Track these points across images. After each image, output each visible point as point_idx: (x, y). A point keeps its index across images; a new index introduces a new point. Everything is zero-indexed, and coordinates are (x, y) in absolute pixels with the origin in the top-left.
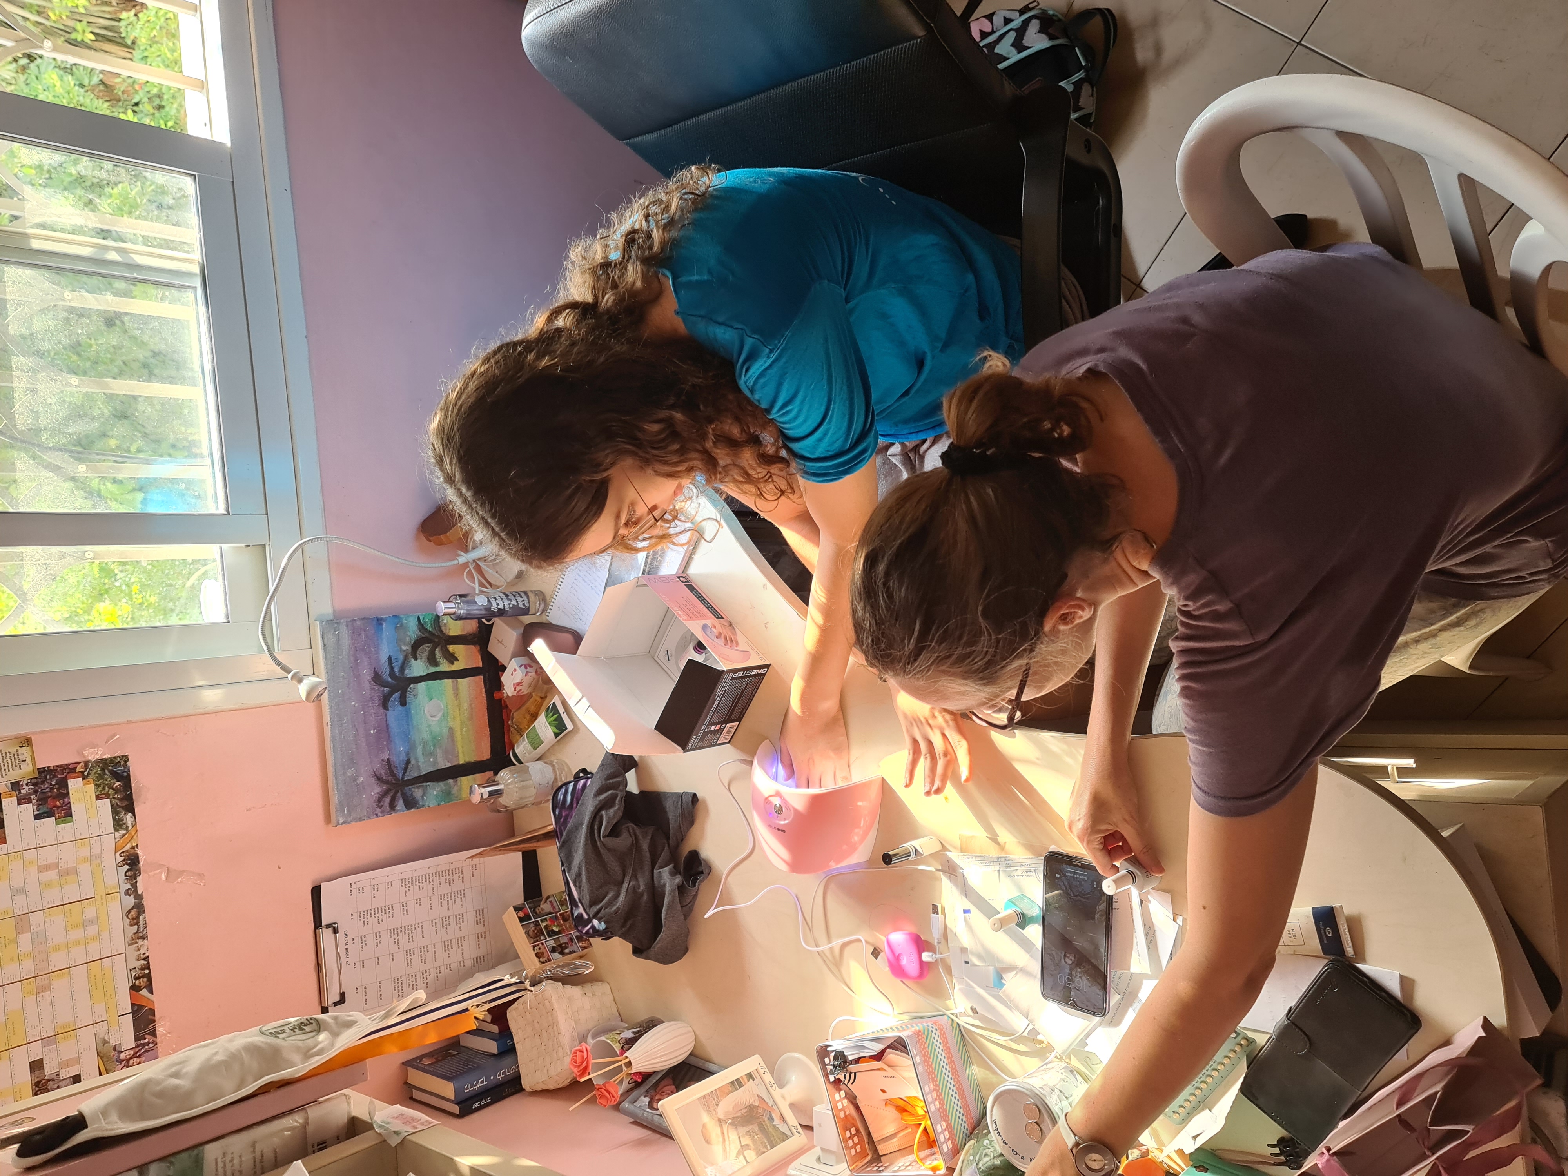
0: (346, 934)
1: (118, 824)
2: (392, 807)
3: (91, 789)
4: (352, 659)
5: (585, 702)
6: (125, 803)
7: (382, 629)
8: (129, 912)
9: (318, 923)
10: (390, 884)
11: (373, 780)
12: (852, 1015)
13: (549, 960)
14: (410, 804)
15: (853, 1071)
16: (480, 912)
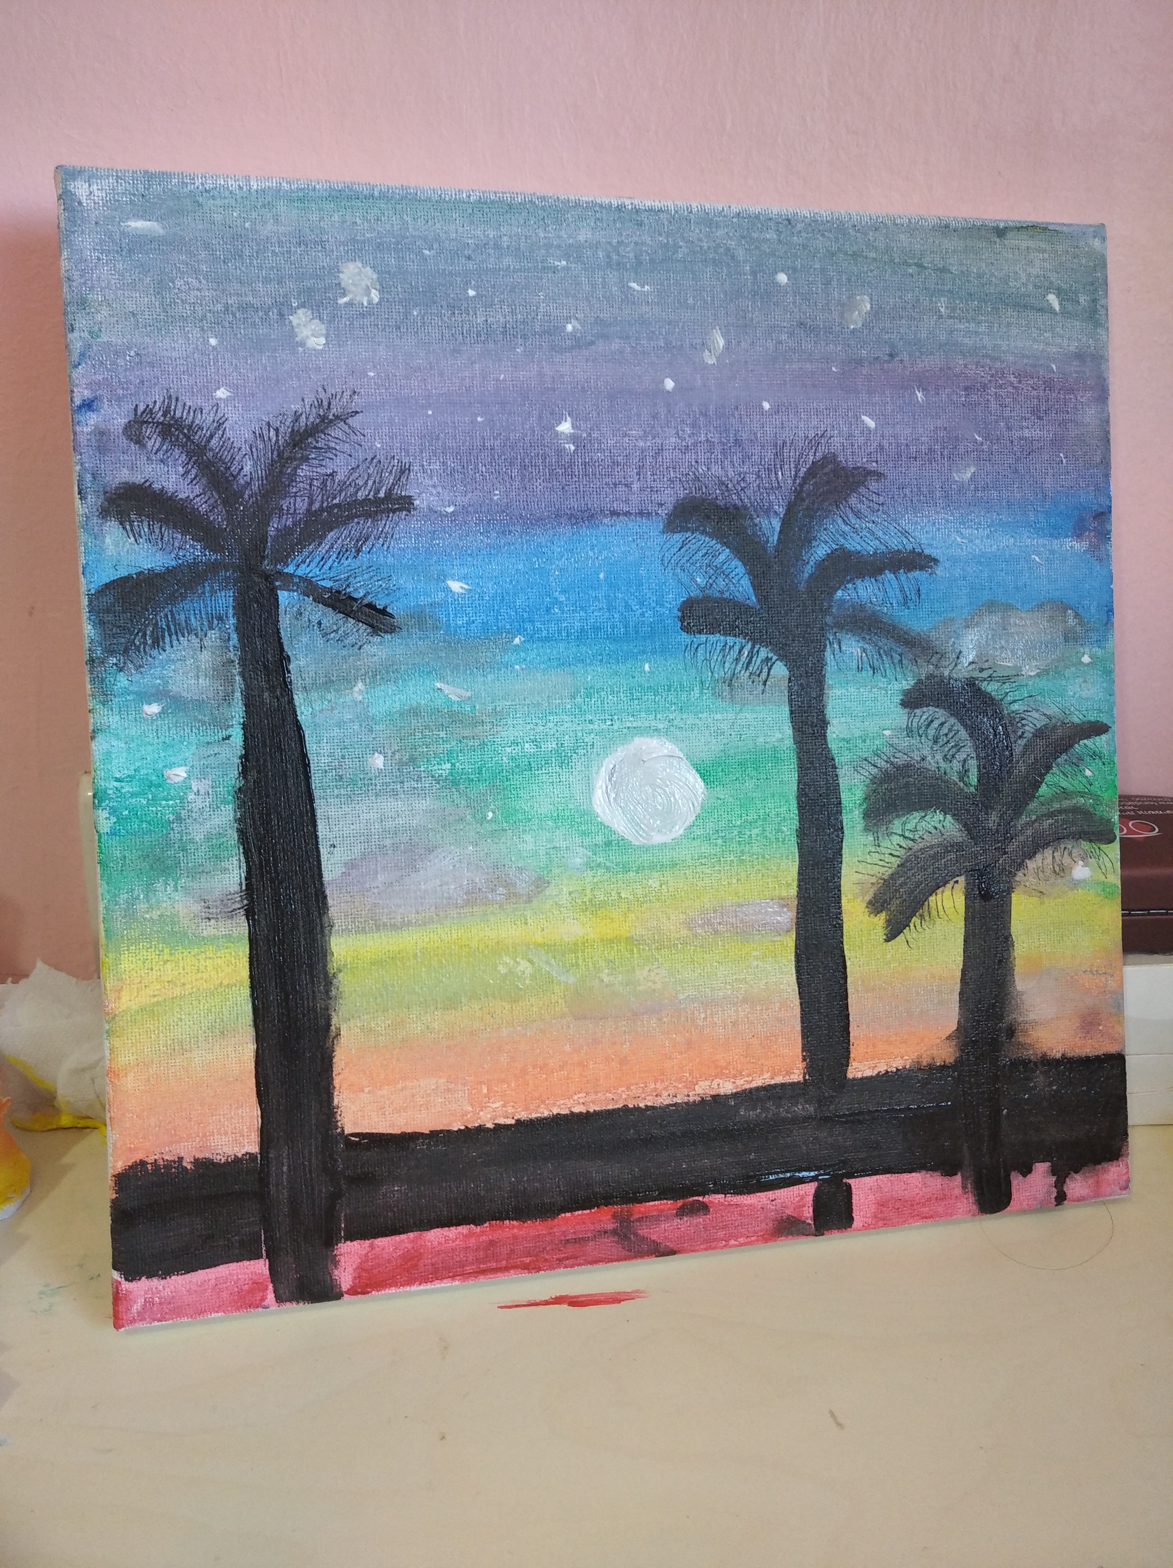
4: (932, 361)
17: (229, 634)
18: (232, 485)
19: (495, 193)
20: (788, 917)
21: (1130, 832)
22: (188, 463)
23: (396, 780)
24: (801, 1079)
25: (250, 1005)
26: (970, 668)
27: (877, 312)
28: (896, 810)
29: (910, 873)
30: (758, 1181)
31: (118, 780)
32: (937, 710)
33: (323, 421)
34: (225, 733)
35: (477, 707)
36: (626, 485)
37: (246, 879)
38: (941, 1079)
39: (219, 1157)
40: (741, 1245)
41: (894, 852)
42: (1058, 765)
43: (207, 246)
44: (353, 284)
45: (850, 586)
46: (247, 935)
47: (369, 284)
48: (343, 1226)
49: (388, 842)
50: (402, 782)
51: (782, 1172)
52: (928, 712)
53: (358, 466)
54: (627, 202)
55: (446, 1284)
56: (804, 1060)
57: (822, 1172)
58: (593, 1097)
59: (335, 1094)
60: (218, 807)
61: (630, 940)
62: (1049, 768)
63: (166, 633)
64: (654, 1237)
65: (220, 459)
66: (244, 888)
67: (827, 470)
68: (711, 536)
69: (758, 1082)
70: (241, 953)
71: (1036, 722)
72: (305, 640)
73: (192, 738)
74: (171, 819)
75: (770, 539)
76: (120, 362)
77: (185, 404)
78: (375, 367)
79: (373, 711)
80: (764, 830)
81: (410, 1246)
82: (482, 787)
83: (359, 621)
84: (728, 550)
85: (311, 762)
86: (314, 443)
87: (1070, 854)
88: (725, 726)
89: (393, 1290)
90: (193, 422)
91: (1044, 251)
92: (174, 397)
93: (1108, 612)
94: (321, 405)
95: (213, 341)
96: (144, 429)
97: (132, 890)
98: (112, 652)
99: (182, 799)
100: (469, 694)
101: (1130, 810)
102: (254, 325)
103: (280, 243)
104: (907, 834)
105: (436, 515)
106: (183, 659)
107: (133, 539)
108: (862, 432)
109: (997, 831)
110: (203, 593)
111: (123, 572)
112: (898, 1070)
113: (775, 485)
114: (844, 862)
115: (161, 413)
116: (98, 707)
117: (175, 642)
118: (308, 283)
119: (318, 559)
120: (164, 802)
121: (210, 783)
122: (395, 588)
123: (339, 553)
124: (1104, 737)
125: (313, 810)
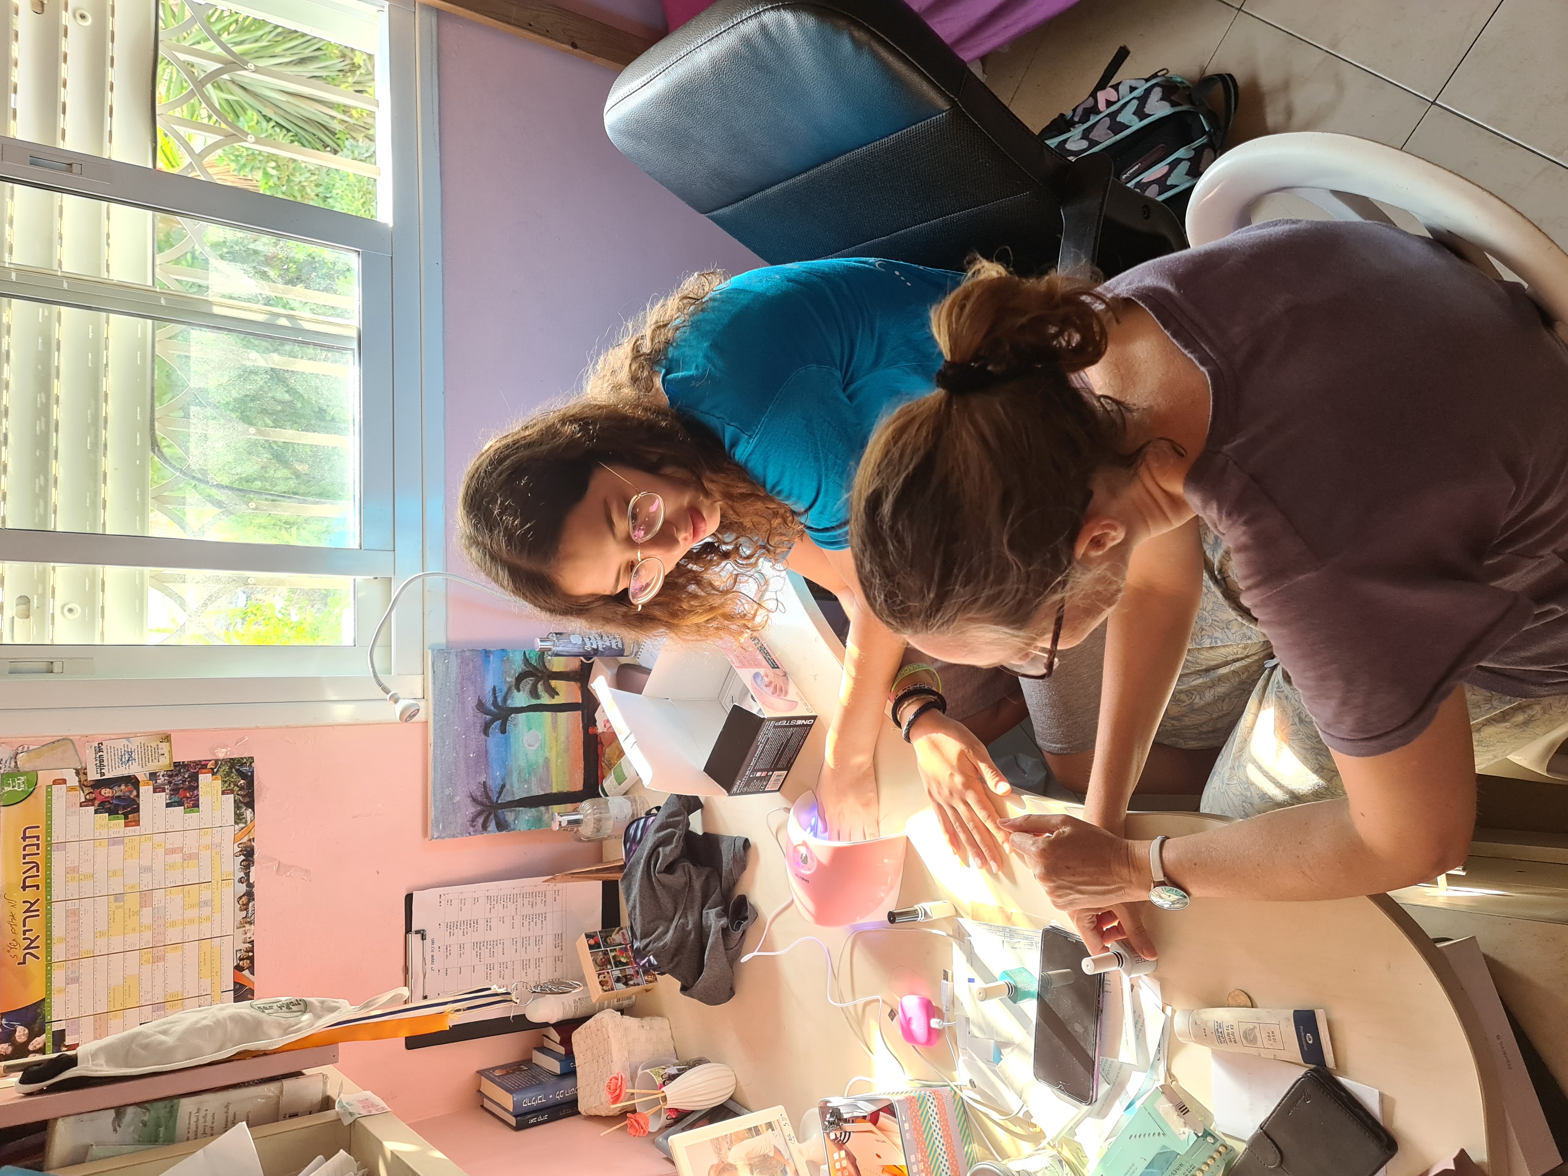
0: (433, 943)
1: (239, 818)
2: (485, 827)
3: (218, 784)
4: (459, 686)
5: (632, 739)
6: (247, 800)
7: (489, 662)
8: (240, 898)
9: (408, 929)
10: (476, 900)
11: (470, 799)
12: (870, 1076)
13: (612, 989)
14: (502, 826)
15: (848, 1130)
16: (559, 937)
18: (482, 811)
23: (529, 783)
24: (580, 711)
26: (513, 679)
27: (450, 697)
28: (537, 693)
29: (548, 691)
32: (520, 685)
34: (520, 811)
35: (517, 769)
36: (481, 744)
37: (542, 806)
41: (544, 694)
47: (448, 790)
49: (539, 784)
51: (593, 714)
53: (478, 790)
56: (577, 710)
61: (556, 742)
65: (477, 813)
67: (478, 707)
68: (490, 729)
70: (552, 807)
71: (523, 667)
72: (506, 798)
73: (521, 815)
74: (534, 818)
75: (490, 717)
78: (462, 788)
80: (539, 718)
82: (530, 768)
84: (492, 725)
85: (525, 797)
86: (475, 798)
88: (522, 725)
90: (472, 817)
93: (502, 650)
94: (469, 797)
95: (459, 814)
96: (473, 825)
98: (508, 828)
99: (530, 817)
100: (515, 771)
104: (542, 691)
105: (486, 777)
108: (472, 700)
109: (542, 674)
111: (495, 827)
112: (577, 692)
113: (481, 716)
114: (546, 703)
115: (469, 821)
117: (507, 819)
118: (449, 800)
122: (498, 784)
123: (492, 793)
125: (533, 796)
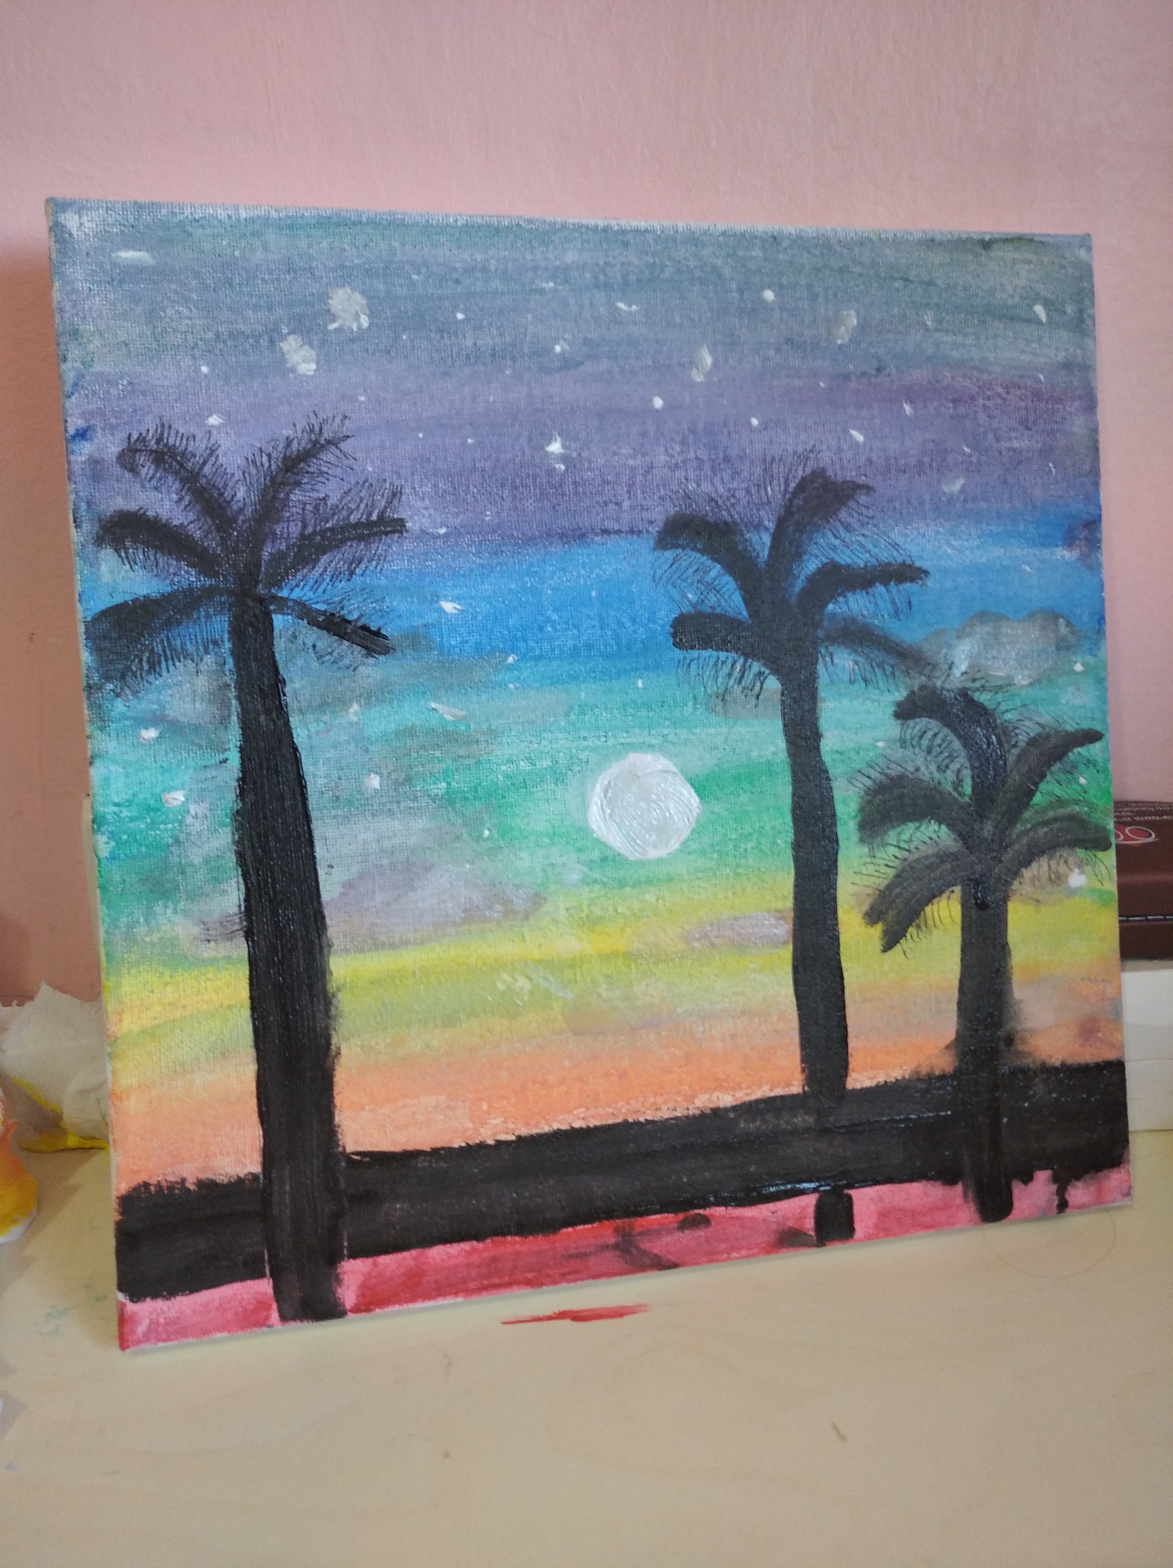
17: (225, 659)
18: (226, 511)
19: (482, 217)
20: (784, 929)
21: (1127, 838)
22: (182, 490)
23: (391, 800)
24: (800, 1090)
25: (251, 1026)
26: (963, 678)
27: (863, 327)
28: (892, 822)
29: (905, 884)
30: (759, 1193)
31: (117, 805)
32: (930, 720)
33: (315, 446)
34: (222, 757)
35: (472, 726)
36: (617, 504)
37: (245, 900)
38: (939, 1088)
39: (221, 1177)
40: (743, 1257)
41: (890, 864)
42: (1052, 773)
43: (197, 275)
44: (343, 310)
45: (841, 599)
46: (246, 955)
47: (358, 309)
48: (346, 1244)
49: (385, 862)
50: (399, 802)
51: (782, 1184)
52: (920, 723)
53: (350, 490)
54: (613, 223)
55: (449, 1301)
56: (803, 1070)
57: (823, 1183)
58: (593, 1111)
59: (337, 1112)
60: (216, 830)
61: (628, 955)
62: (1043, 776)
63: (163, 659)
64: (656, 1251)
65: (214, 485)
66: (243, 909)
67: (816, 485)
68: (701, 552)
69: (757, 1095)
70: (240, 975)
71: (1029, 731)
72: (300, 662)
73: (190, 763)
74: (170, 843)
75: (761, 555)
76: (113, 391)
77: (178, 432)
78: (365, 391)
79: (368, 732)
80: (759, 843)
81: (412, 1263)
82: (478, 804)
83: (353, 643)
84: (719, 566)
85: (308, 783)
86: (306, 468)
87: (1066, 862)
88: (719, 741)
89: (397, 1307)
90: (186, 449)
91: (1030, 262)
92: (167, 425)
93: (1099, 620)
94: (312, 431)
95: (205, 369)
96: (137, 457)
97: (132, 913)
98: (108, 678)
99: (181, 823)
100: (463, 713)
101: (1126, 817)
102: (245, 352)
103: (270, 271)
104: (902, 845)
105: (428, 537)
106: (180, 684)
107: (128, 566)
108: (851, 447)
109: (993, 840)
110: (199, 618)
111: (118, 599)
112: (897, 1080)
113: (765, 500)
114: (839, 874)
115: (154, 441)
116: (95, 733)
117: (171, 668)
118: (297, 310)
119: (312, 582)
120: (162, 826)
121: (208, 806)
122: (388, 610)
123: (333, 576)
124: (1098, 745)
125: (310, 831)
